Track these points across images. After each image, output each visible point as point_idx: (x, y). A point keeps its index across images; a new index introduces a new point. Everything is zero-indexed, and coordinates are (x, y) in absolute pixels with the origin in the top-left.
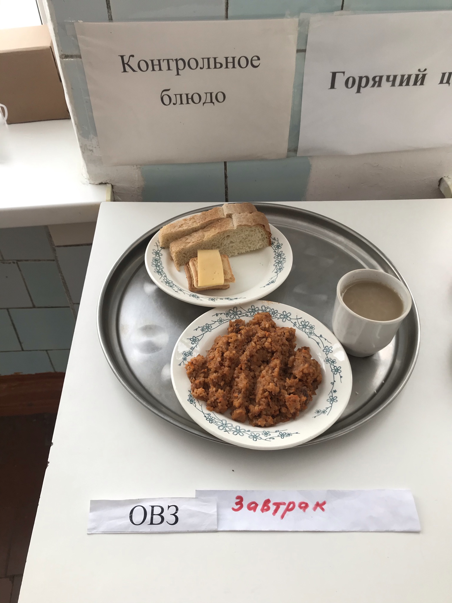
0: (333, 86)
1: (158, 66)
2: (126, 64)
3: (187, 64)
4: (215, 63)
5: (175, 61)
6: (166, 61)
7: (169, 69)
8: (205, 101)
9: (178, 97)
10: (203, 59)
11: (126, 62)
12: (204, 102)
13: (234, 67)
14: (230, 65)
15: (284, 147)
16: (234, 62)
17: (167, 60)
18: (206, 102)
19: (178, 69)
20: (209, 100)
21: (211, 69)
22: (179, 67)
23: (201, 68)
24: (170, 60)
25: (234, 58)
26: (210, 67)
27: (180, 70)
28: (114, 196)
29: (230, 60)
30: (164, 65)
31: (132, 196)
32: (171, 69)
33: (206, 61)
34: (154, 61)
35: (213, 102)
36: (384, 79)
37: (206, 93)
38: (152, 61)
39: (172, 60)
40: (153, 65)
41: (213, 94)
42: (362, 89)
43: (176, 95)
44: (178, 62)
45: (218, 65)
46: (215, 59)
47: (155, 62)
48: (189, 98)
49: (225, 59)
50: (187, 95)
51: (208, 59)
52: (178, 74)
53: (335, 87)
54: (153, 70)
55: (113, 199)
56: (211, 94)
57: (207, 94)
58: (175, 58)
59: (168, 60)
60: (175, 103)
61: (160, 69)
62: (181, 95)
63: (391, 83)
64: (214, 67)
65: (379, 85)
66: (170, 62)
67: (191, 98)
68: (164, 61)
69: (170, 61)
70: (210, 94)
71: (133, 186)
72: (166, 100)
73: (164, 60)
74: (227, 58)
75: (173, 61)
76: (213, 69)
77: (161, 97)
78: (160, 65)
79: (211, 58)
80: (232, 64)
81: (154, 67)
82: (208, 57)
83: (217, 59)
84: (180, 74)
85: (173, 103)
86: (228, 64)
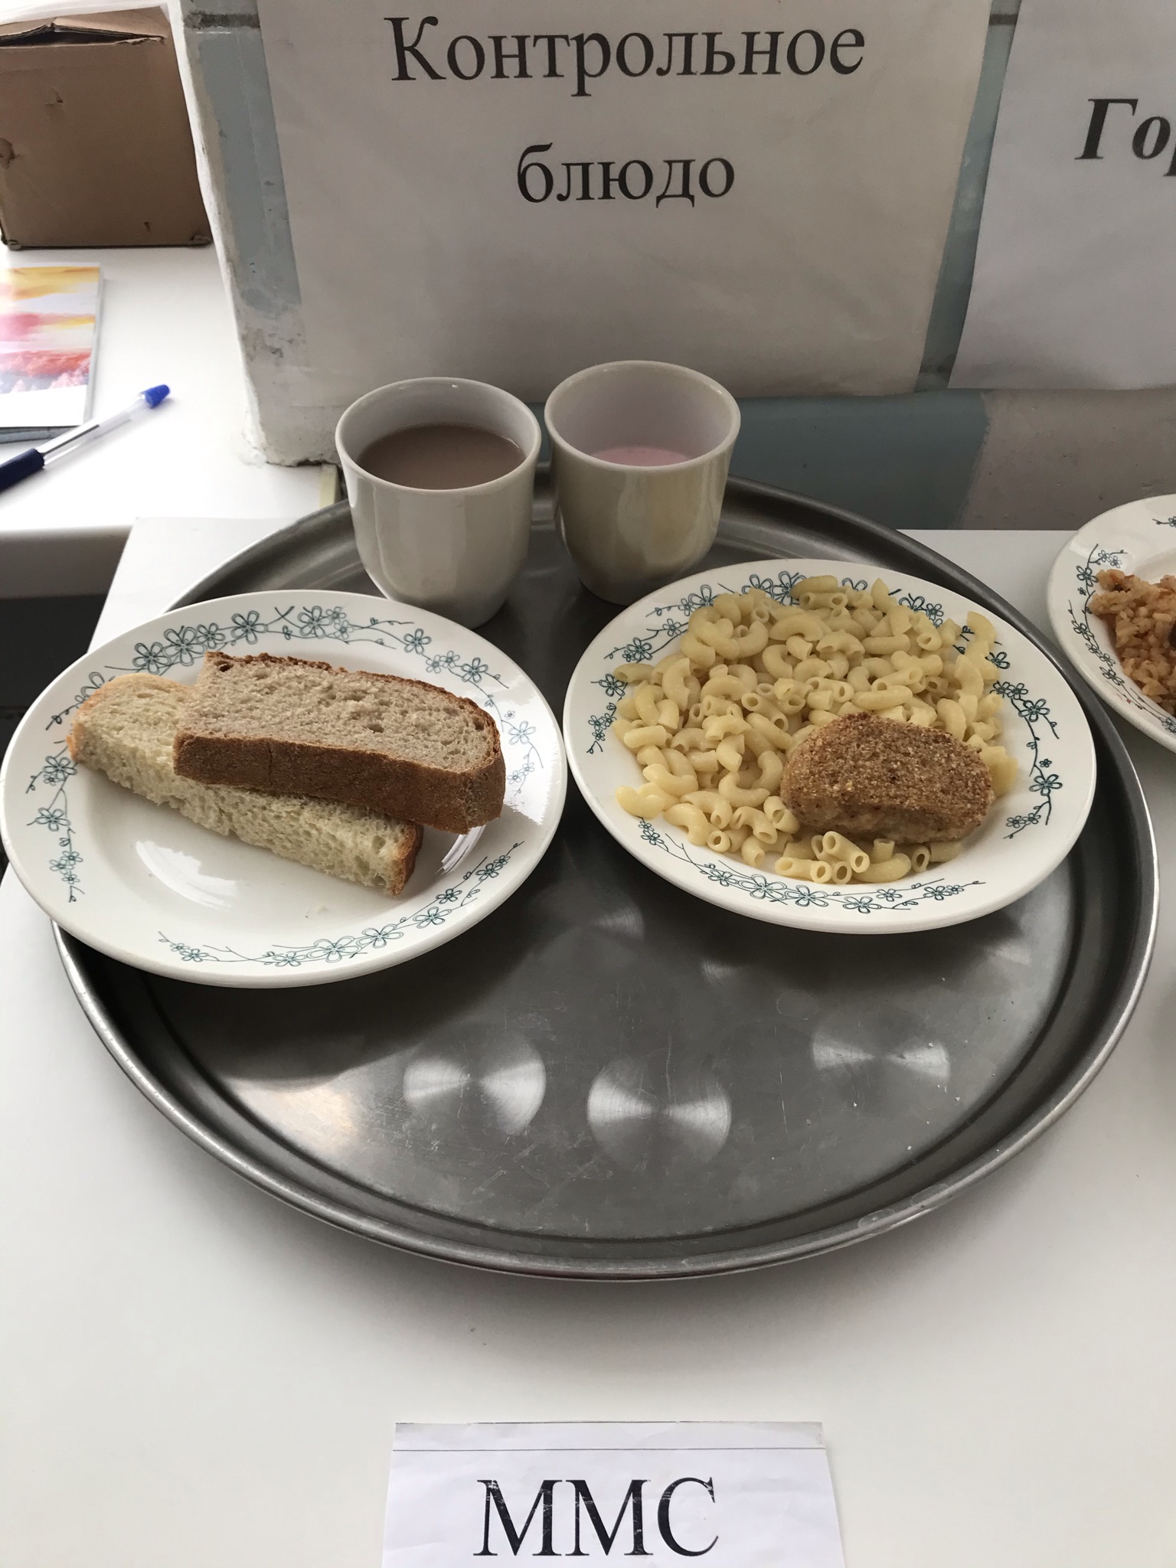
0: (1091, 150)
1: (517, 60)
2: (408, 49)
3: (614, 54)
4: (711, 53)
5: (574, 43)
6: (543, 44)
7: (552, 72)
8: (663, 191)
9: (577, 173)
10: (670, 36)
11: (408, 41)
12: (660, 193)
13: (772, 70)
14: (761, 63)
16: (773, 53)
17: (545, 41)
18: (667, 194)
19: (582, 72)
20: (677, 187)
21: (695, 73)
22: (587, 67)
23: (661, 72)
24: (556, 40)
25: (774, 36)
26: (693, 70)
27: (588, 75)
29: (762, 43)
30: (537, 56)
32: (558, 71)
33: (679, 43)
34: (503, 40)
35: (691, 193)
37: (670, 163)
38: (498, 41)
39: (566, 37)
40: (499, 57)
41: (692, 165)
43: (568, 166)
44: (586, 47)
45: (720, 62)
46: (711, 37)
47: (510, 47)
48: (611, 177)
49: (745, 37)
50: (606, 166)
51: (689, 38)
52: (581, 92)
53: (1099, 152)
54: (500, 74)
56: (687, 164)
57: (674, 165)
58: (577, 34)
59: (551, 40)
60: (565, 194)
61: (523, 73)
62: (585, 167)
64: (703, 68)
66: (556, 47)
67: (617, 177)
68: (539, 42)
69: (560, 44)
70: (682, 164)
72: (536, 182)
73: (537, 38)
74: (751, 37)
75: (568, 45)
76: (702, 74)
77: (519, 173)
78: (522, 55)
79: (700, 34)
80: (767, 56)
81: (501, 61)
82: (686, 32)
83: (717, 38)
84: (587, 91)
85: (557, 193)
86: (754, 55)
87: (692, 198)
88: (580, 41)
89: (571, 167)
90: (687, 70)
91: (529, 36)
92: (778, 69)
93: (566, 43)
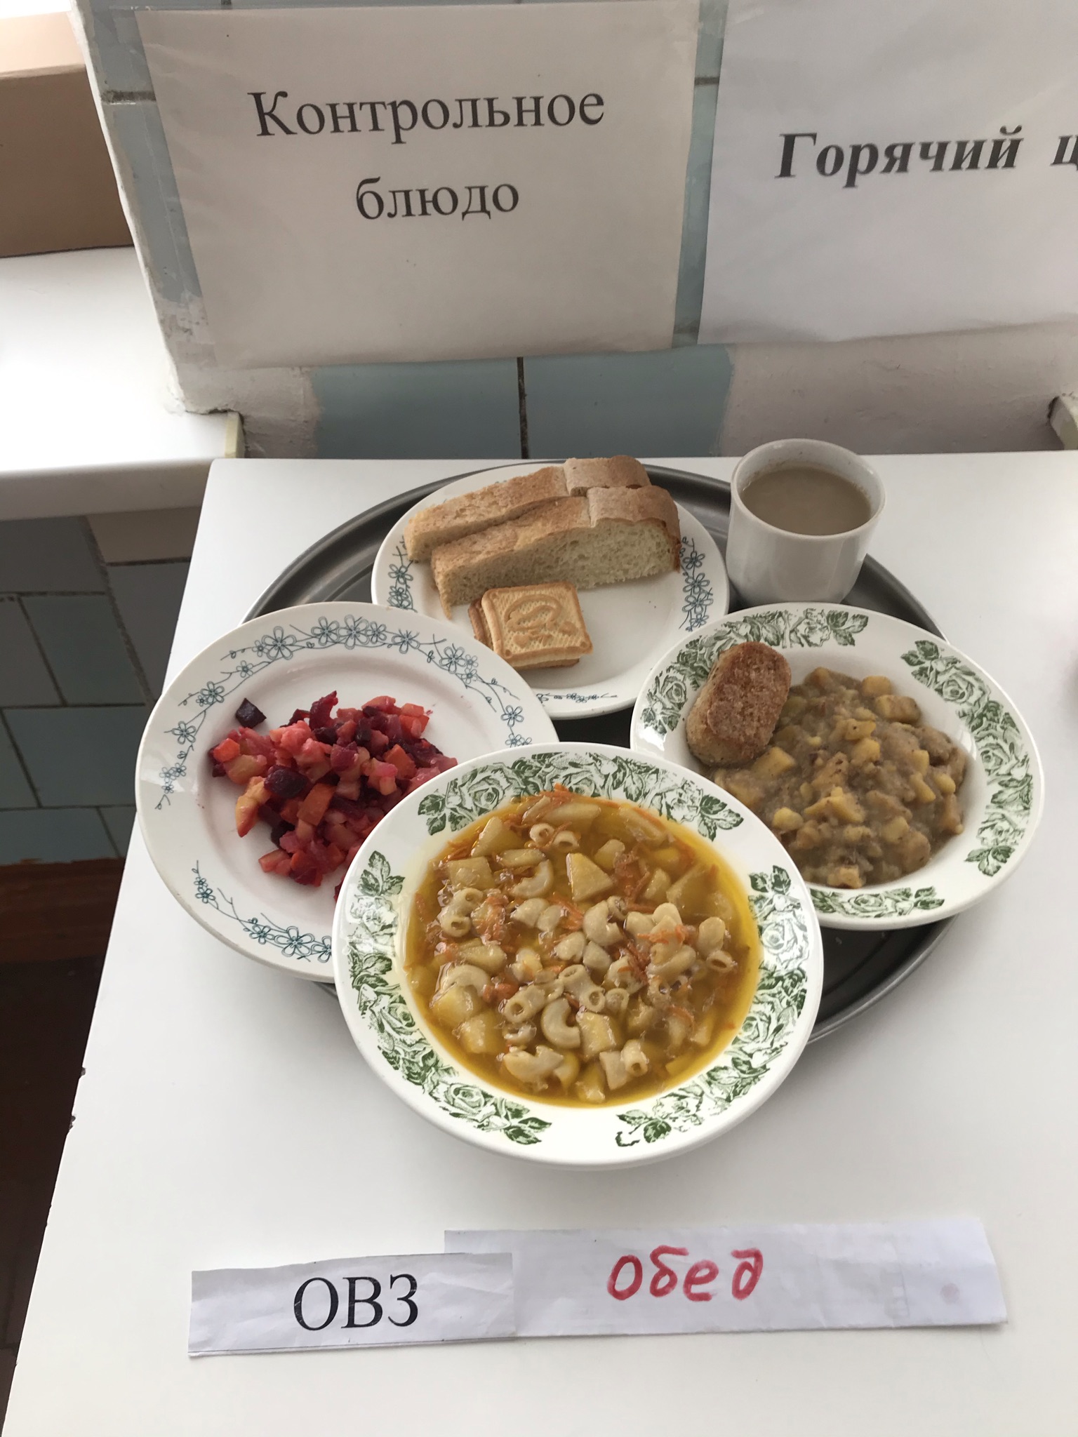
0: (786, 171)
1: (348, 120)
2: (267, 114)
3: (420, 114)
4: (491, 112)
5: (389, 108)
6: (367, 108)
7: (376, 127)
8: (466, 208)
9: (401, 198)
10: (460, 102)
11: (267, 107)
12: (464, 210)
13: (538, 122)
14: (529, 118)
15: (664, 320)
16: (537, 111)
17: (369, 106)
18: (470, 210)
19: (398, 128)
20: (476, 205)
21: (481, 126)
22: (401, 123)
23: (456, 126)
24: (376, 105)
25: (537, 100)
26: (480, 122)
27: (403, 129)
28: (246, 443)
29: (528, 104)
30: (363, 117)
31: (291, 442)
32: (380, 127)
33: (467, 107)
34: (337, 107)
35: (487, 209)
36: (915, 152)
37: (470, 189)
38: (333, 107)
39: (383, 103)
40: (335, 118)
41: (486, 190)
42: (859, 179)
43: (394, 193)
44: (398, 109)
45: (499, 119)
46: (490, 101)
47: (343, 111)
48: (427, 199)
49: (515, 101)
50: (422, 192)
51: (474, 102)
52: (398, 140)
53: (792, 173)
54: (337, 129)
55: (244, 449)
56: (482, 189)
57: (473, 190)
58: (392, 101)
59: (373, 105)
60: (393, 212)
61: (354, 128)
62: (407, 193)
63: (931, 163)
64: (487, 122)
65: (903, 168)
66: (377, 110)
67: (431, 199)
68: (364, 106)
69: (379, 108)
70: (479, 190)
71: (292, 418)
72: (371, 205)
74: (520, 101)
75: (386, 108)
76: (487, 126)
77: (357, 197)
78: (352, 116)
79: (482, 99)
80: (534, 114)
81: (337, 121)
82: (472, 98)
83: (495, 102)
84: (403, 139)
85: (388, 212)
86: (524, 114)
87: (489, 213)
88: (393, 104)
89: (396, 194)
90: (475, 124)
91: (356, 103)
92: (542, 121)
93: (384, 108)
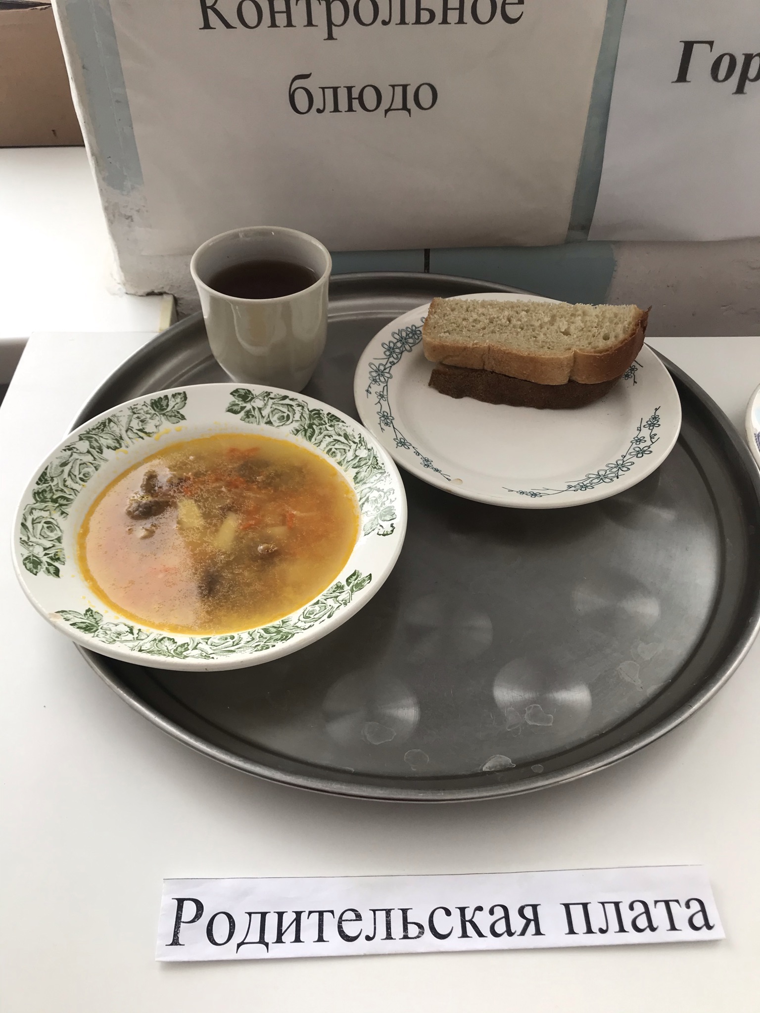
1: (285, 15)
2: (209, 7)
3: (352, 10)
4: (418, 9)
5: (324, 5)
7: (310, 23)
8: (389, 106)
9: (329, 93)
11: (209, 1)
12: (387, 108)
13: (461, 21)
14: (453, 16)
16: (461, 9)
17: (304, 1)
18: (392, 108)
19: (330, 23)
20: (398, 103)
21: (407, 24)
22: (334, 19)
23: (384, 23)
26: (407, 21)
27: (335, 25)
29: (454, 3)
30: (299, 11)
32: (314, 23)
33: (397, 4)
35: (408, 107)
37: (393, 86)
38: (271, 1)
40: (273, 13)
41: (408, 88)
44: (334, 7)
45: (425, 16)
47: (280, 6)
48: (353, 97)
50: (349, 89)
52: (330, 37)
53: (689, 77)
54: (273, 24)
56: (405, 87)
57: (396, 88)
60: (322, 109)
61: (289, 24)
62: (335, 90)
64: (414, 20)
67: (357, 96)
69: (314, 3)
70: (401, 87)
72: (301, 100)
76: (412, 24)
77: (290, 92)
78: (288, 12)
80: (458, 12)
81: (274, 16)
84: (334, 36)
85: (316, 108)
86: (449, 12)
89: (325, 90)
90: (403, 22)
92: (465, 20)
93: (318, 4)
